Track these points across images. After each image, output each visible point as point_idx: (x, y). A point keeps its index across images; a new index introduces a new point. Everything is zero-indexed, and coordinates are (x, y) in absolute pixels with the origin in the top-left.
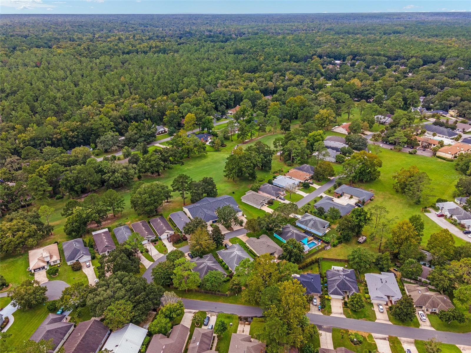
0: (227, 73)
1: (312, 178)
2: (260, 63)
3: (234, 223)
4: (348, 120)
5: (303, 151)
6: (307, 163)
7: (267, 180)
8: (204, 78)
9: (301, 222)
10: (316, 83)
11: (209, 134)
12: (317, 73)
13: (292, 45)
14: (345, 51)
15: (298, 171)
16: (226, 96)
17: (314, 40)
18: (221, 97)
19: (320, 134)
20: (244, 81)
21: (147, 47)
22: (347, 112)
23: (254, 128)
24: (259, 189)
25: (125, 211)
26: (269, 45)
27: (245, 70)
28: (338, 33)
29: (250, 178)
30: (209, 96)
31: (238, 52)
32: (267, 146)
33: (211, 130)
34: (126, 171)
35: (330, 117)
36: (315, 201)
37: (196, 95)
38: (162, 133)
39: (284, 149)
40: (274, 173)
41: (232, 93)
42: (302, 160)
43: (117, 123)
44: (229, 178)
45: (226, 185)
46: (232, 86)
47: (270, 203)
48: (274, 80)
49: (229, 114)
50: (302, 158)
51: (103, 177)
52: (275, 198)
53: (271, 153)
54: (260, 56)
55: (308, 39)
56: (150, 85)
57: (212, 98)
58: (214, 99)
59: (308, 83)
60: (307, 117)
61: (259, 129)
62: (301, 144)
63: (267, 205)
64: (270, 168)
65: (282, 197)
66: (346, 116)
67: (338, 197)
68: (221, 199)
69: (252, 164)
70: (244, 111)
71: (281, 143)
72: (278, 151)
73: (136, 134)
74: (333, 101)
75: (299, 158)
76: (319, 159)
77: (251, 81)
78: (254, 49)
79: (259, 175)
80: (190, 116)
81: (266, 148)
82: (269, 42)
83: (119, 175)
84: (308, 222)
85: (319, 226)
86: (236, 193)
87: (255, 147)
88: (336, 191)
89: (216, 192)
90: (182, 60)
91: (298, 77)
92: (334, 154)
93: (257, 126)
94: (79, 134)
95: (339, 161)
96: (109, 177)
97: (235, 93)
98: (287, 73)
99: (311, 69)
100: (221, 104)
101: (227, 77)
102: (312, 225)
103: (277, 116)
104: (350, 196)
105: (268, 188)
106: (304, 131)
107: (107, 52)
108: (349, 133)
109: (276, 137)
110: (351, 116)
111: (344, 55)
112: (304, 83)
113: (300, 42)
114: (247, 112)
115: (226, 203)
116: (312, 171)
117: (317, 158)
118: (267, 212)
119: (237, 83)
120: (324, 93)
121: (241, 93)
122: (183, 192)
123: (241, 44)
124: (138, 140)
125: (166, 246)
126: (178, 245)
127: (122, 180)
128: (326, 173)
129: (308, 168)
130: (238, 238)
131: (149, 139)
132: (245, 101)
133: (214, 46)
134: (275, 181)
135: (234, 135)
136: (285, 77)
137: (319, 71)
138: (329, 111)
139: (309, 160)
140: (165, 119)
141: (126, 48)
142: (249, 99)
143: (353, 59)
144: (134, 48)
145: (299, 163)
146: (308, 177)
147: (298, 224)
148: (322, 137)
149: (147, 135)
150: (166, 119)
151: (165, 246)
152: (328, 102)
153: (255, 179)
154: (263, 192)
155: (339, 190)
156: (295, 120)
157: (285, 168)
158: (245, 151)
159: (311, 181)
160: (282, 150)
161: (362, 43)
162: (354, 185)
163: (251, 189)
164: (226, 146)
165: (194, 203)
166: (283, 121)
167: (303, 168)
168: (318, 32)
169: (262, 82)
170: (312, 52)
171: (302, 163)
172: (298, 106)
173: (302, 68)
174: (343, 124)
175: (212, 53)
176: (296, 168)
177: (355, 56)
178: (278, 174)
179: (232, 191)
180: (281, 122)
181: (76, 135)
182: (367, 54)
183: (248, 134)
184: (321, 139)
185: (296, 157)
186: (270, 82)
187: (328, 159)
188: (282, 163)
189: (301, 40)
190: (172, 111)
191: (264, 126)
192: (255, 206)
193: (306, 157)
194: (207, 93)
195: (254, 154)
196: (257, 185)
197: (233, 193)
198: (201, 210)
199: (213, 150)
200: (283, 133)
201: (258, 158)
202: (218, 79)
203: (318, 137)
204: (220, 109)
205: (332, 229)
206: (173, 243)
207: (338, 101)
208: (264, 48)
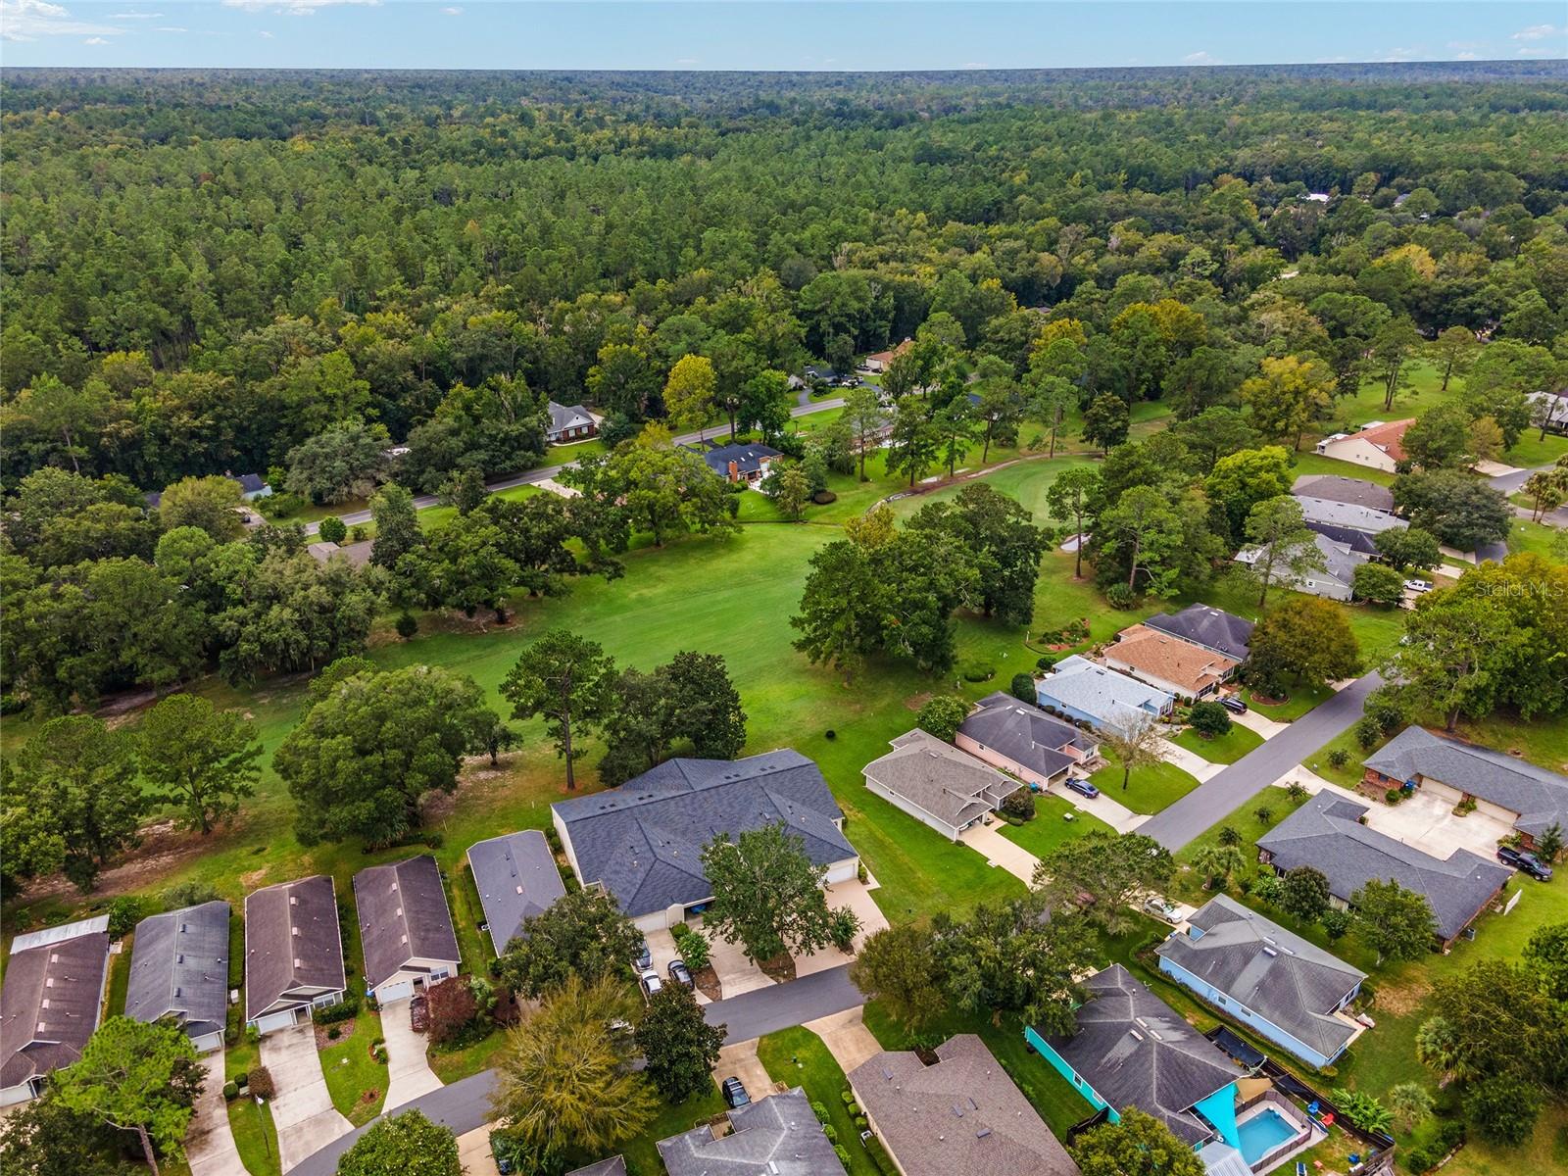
0: (880, 220)
1: (1238, 677)
2: (1011, 190)
3: (799, 938)
4: (1387, 409)
5: (1192, 545)
6: (1208, 598)
7: (1005, 677)
8: (783, 235)
9: (1193, 960)
10: (1236, 263)
11: (771, 446)
12: (1237, 230)
13: (1136, 141)
14: (1347, 157)
15: (1167, 637)
16: (860, 299)
17: (1223, 123)
18: (838, 300)
19: (1277, 465)
20: (942, 250)
21: (611, 141)
22: (1383, 378)
23: (965, 428)
24: (960, 728)
25: (248, 811)
26: (1048, 139)
27: (950, 213)
28: (1311, 106)
29: (922, 663)
30: (793, 298)
31: (930, 156)
32: (1017, 506)
33: (780, 429)
34: (327, 599)
35: (1314, 392)
36: (1265, 817)
37: (740, 290)
38: (579, 437)
39: (1096, 525)
40: (1047, 639)
41: (886, 287)
42: (1186, 581)
43: (396, 388)
44: (816, 655)
45: (803, 690)
46: (893, 264)
47: (1018, 812)
48: (1063, 247)
49: (870, 373)
50: (1185, 573)
51: (215, 619)
52: (1043, 782)
53: (1034, 544)
54: (1013, 171)
55: (1199, 121)
56: (566, 250)
57: (801, 306)
58: (809, 307)
59: (1204, 262)
60: (1206, 387)
61: (988, 435)
62: (1184, 504)
63: (1000, 823)
64: (1026, 616)
65: (1083, 775)
66: (1376, 395)
67: (1391, 800)
68: (752, 774)
69: (932, 597)
70: (929, 357)
71: (1084, 498)
72: (1069, 533)
73: (454, 433)
74: (1318, 330)
75: (1173, 573)
76: (1272, 580)
77: (971, 251)
78: (993, 151)
79: (970, 649)
80: (691, 368)
81: (1012, 520)
82: (1051, 128)
83: (287, 613)
84: (1235, 961)
85: (1306, 998)
86: (844, 736)
87: (958, 510)
88: (1376, 761)
89: (738, 729)
90: (717, 175)
91: (1162, 239)
92: (1340, 559)
93: (976, 417)
94: (224, 424)
95: (1372, 597)
96: (243, 623)
97: (900, 291)
98: (1119, 226)
99: (1215, 215)
100: (839, 328)
101: (877, 233)
102: (1261, 986)
103: (1073, 379)
104: (1458, 797)
105: (1010, 724)
106: (1192, 446)
107: (464, 154)
108: (1403, 469)
109: (1064, 469)
110: (1402, 395)
111: (1346, 170)
112: (1188, 260)
113: (1165, 130)
114: (942, 361)
115: (774, 797)
116: (1237, 639)
117: (1262, 579)
118: (993, 863)
119: (915, 255)
120: (1278, 297)
121: (924, 290)
122: (564, 722)
123: (944, 133)
124: (459, 460)
125: (385, 1061)
126: (457, 1057)
127: (297, 642)
128: (1316, 657)
129: (1215, 623)
130: (810, 1036)
131: (508, 457)
132: (935, 317)
133: (847, 138)
134: (1048, 687)
135: (873, 454)
136: (1108, 239)
137: (1246, 224)
138: (1308, 365)
139: (1221, 586)
140: (595, 377)
141: (536, 144)
142: (952, 310)
143: (1385, 182)
144: (563, 143)
145: (1173, 599)
146: (1216, 673)
147: (1169, 965)
148: (1282, 479)
149: (503, 442)
150: (598, 378)
151: (382, 1058)
152: (1295, 332)
153: (948, 668)
154: (983, 741)
155: (1389, 756)
156: (1146, 403)
157: (1102, 618)
158: (908, 525)
159: (1235, 696)
160: (1088, 530)
161: (1416, 132)
162: (1467, 729)
163: (922, 723)
164: (833, 500)
165: (613, 786)
166: (1097, 399)
167: (1191, 621)
168: (1236, 102)
169: (1013, 253)
170: (1215, 161)
171: (1186, 599)
172: (1166, 342)
173: (1177, 209)
174: (1371, 426)
175: (834, 160)
176: (1156, 624)
177: (1389, 172)
178: (1066, 648)
179: (822, 728)
180: (1084, 406)
181: (209, 427)
182: (1439, 166)
183: (938, 454)
184: (1279, 486)
185: (1158, 569)
186: (1045, 257)
187: (1314, 584)
188: (1085, 594)
189: (1169, 123)
190: (625, 346)
191: (1011, 419)
192: (929, 822)
193: (1207, 568)
194: (786, 286)
195: (946, 544)
196: (953, 701)
197: (831, 735)
198: (632, 837)
199: (775, 516)
200: (1092, 456)
201: (969, 564)
202: (839, 236)
203: (1264, 475)
204: (831, 348)
205: (1381, 1017)
206: (434, 1042)
207: (1338, 331)
208: (1028, 149)
